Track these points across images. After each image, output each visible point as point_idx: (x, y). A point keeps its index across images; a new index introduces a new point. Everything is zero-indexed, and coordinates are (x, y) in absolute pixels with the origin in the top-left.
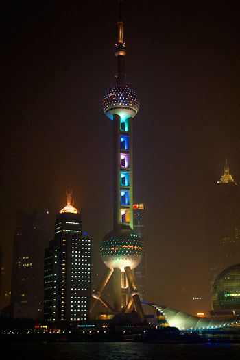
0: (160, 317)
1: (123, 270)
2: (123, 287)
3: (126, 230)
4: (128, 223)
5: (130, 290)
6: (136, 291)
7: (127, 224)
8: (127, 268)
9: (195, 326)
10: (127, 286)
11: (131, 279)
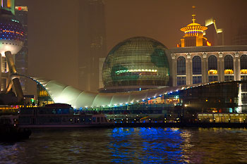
0: (42, 93)
1: (3, 55)
2: (3, 71)
3: (6, 15)
4: (10, 8)
5: (10, 74)
6: (16, 74)
7: (8, 10)
8: (7, 53)
9: (91, 104)
10: (7, 71)
11: (12, 64)
